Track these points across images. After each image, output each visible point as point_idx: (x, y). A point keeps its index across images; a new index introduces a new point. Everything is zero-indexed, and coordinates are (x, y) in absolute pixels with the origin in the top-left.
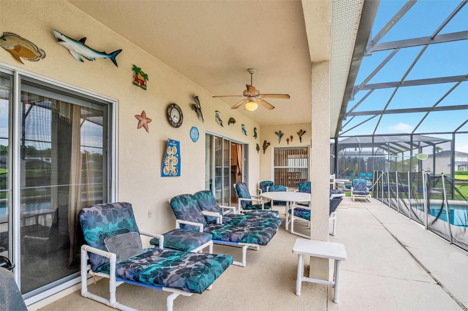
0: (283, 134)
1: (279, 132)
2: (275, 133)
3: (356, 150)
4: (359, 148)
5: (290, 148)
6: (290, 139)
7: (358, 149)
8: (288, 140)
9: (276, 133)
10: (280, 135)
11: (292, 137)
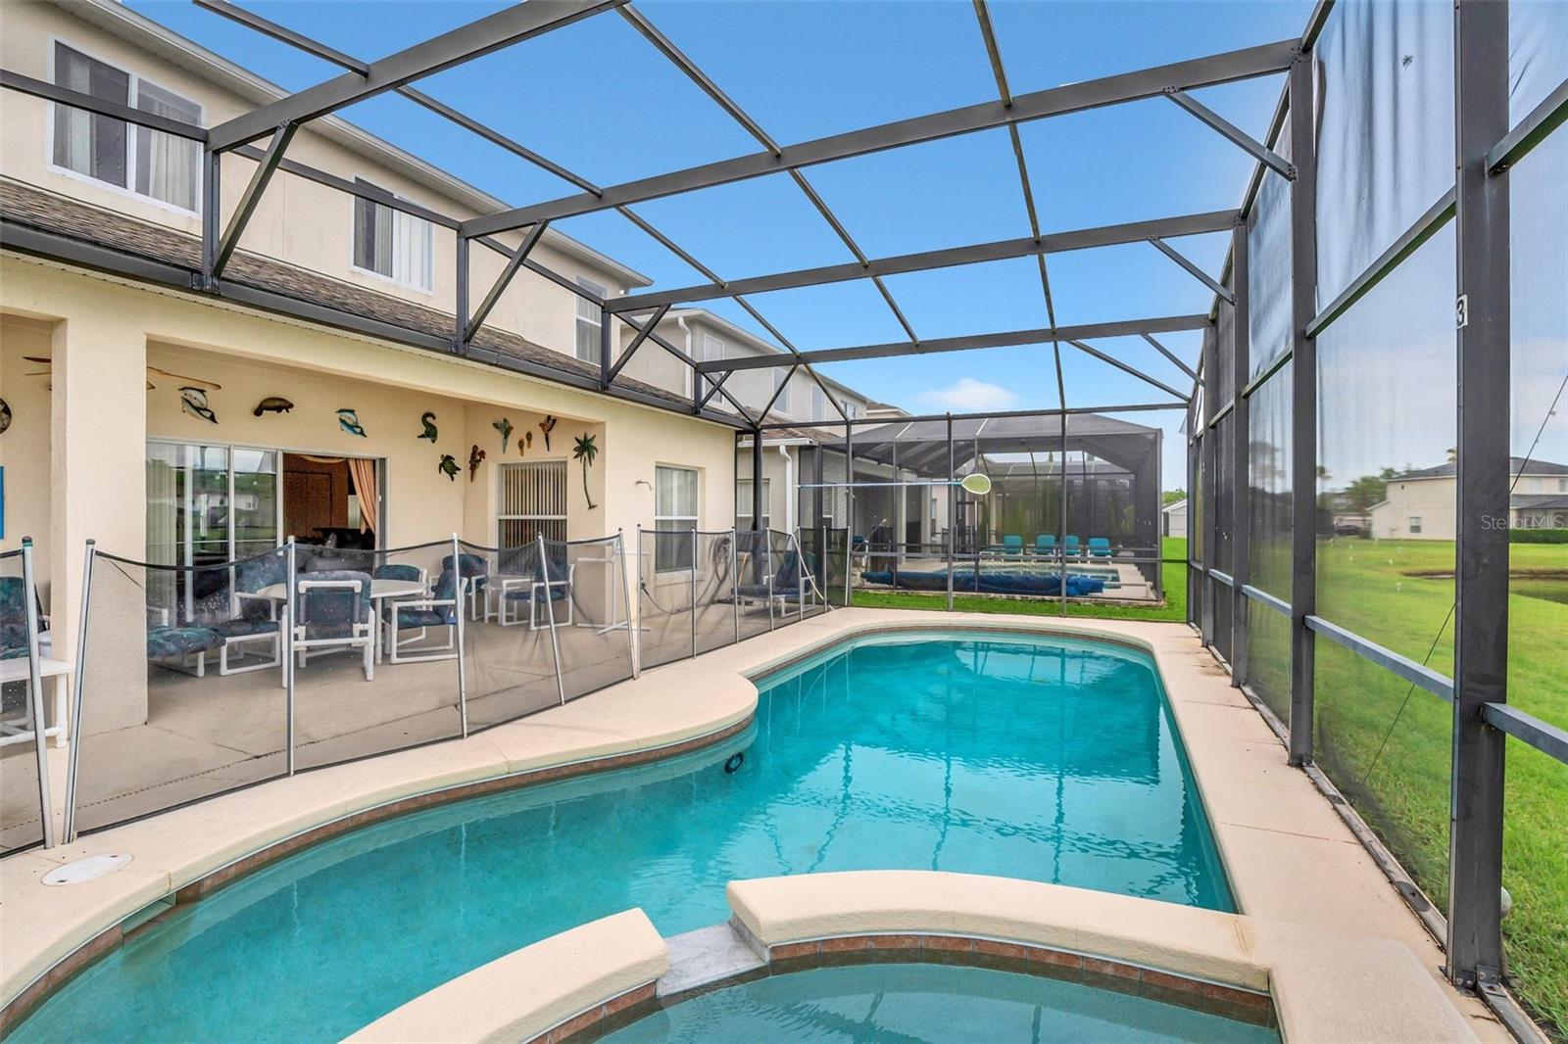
0: (512, 428)
1: (502, 422)
2: (493, 427)
5: (526, 464)
6: (526, 441)
8: (521, 444)
9: (496, 425)
10: (506, 430)
11: (529, 436)
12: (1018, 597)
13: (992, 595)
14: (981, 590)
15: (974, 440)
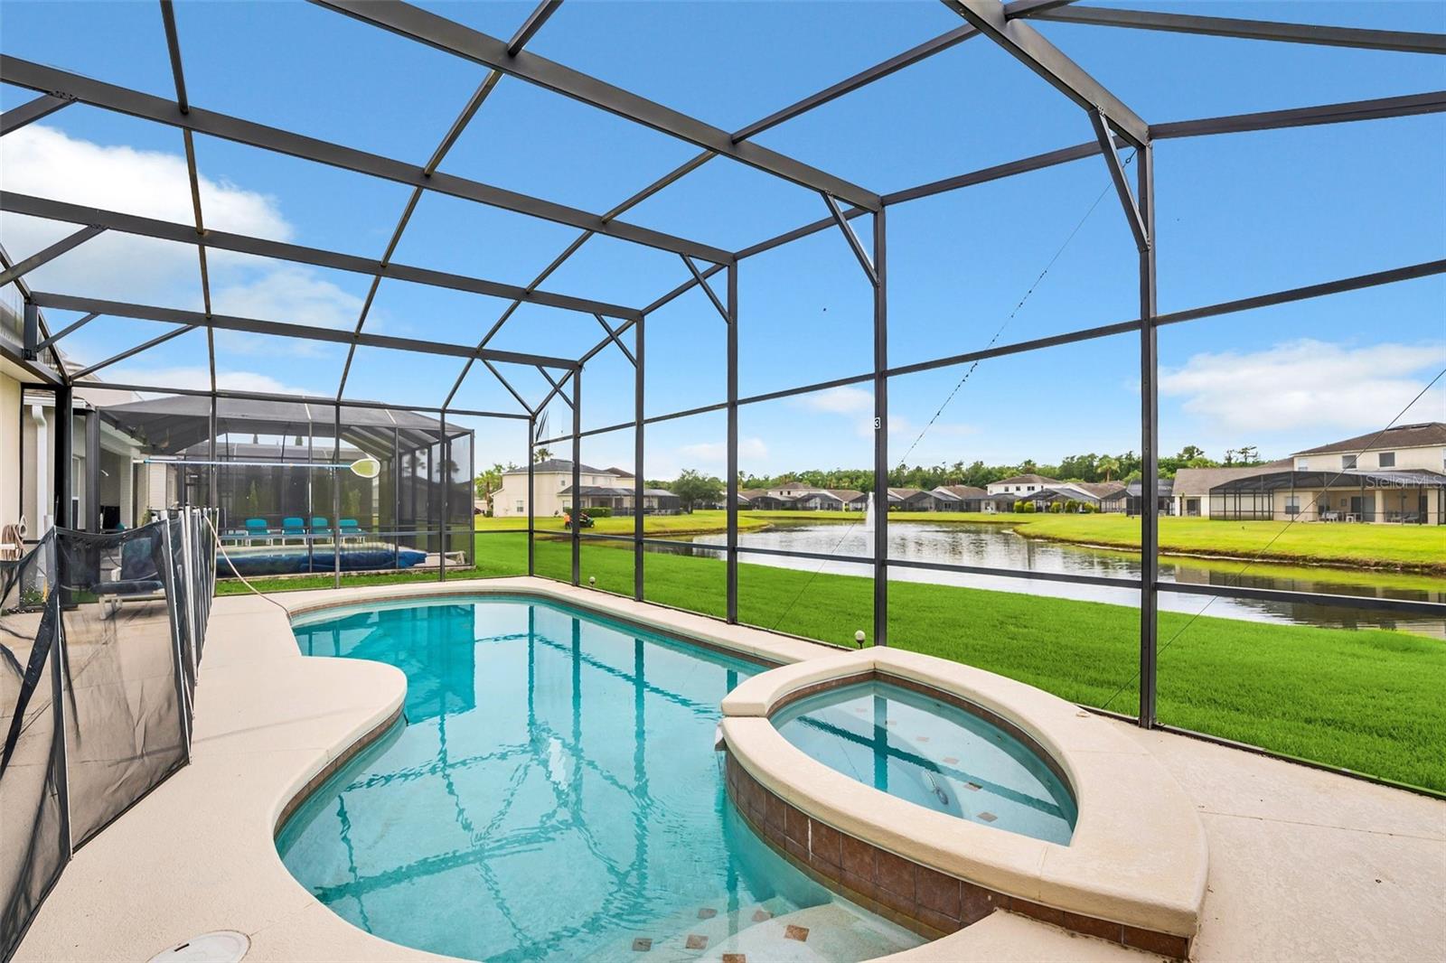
3: (299, 443)
4: (307, 438)
7: (305, 439)
12: (354, 573)
13: (328, 574)
14: (315, 570)
15: (308, 423)
